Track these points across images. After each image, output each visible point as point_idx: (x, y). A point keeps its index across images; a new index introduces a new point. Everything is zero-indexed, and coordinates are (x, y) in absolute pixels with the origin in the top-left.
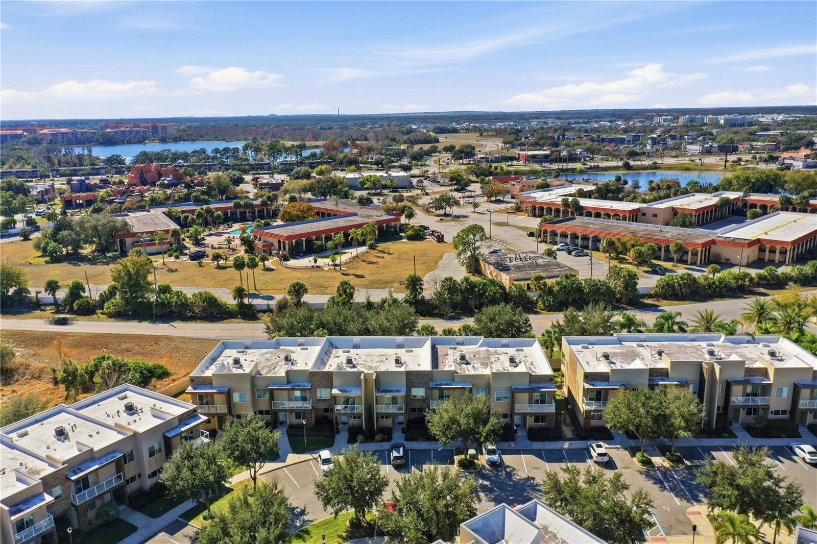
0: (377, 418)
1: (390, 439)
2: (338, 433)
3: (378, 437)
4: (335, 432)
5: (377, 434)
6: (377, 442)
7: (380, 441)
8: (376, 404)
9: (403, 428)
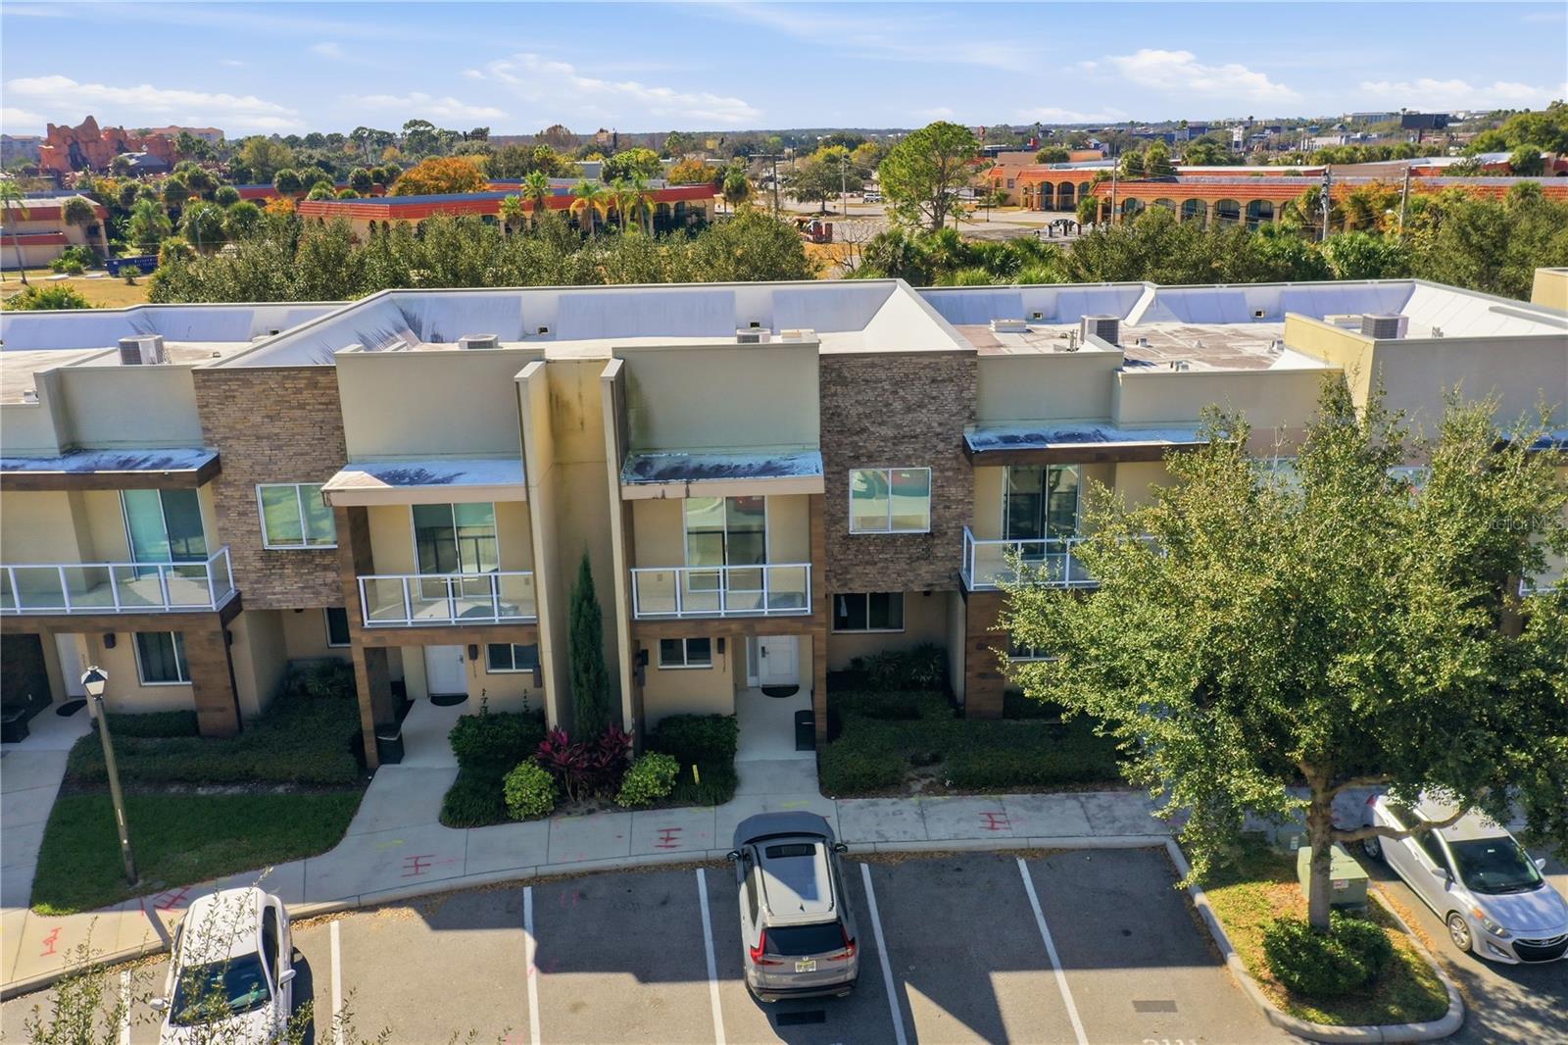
0: (640, 658)
1: (721, 785)
2: (393, 753)
3: (649, 772)
4: (370, 748)
5: (640, 753)
6: (637, 807)
7: (656, 803)
8: (631, 561)
9: (801, 716)
